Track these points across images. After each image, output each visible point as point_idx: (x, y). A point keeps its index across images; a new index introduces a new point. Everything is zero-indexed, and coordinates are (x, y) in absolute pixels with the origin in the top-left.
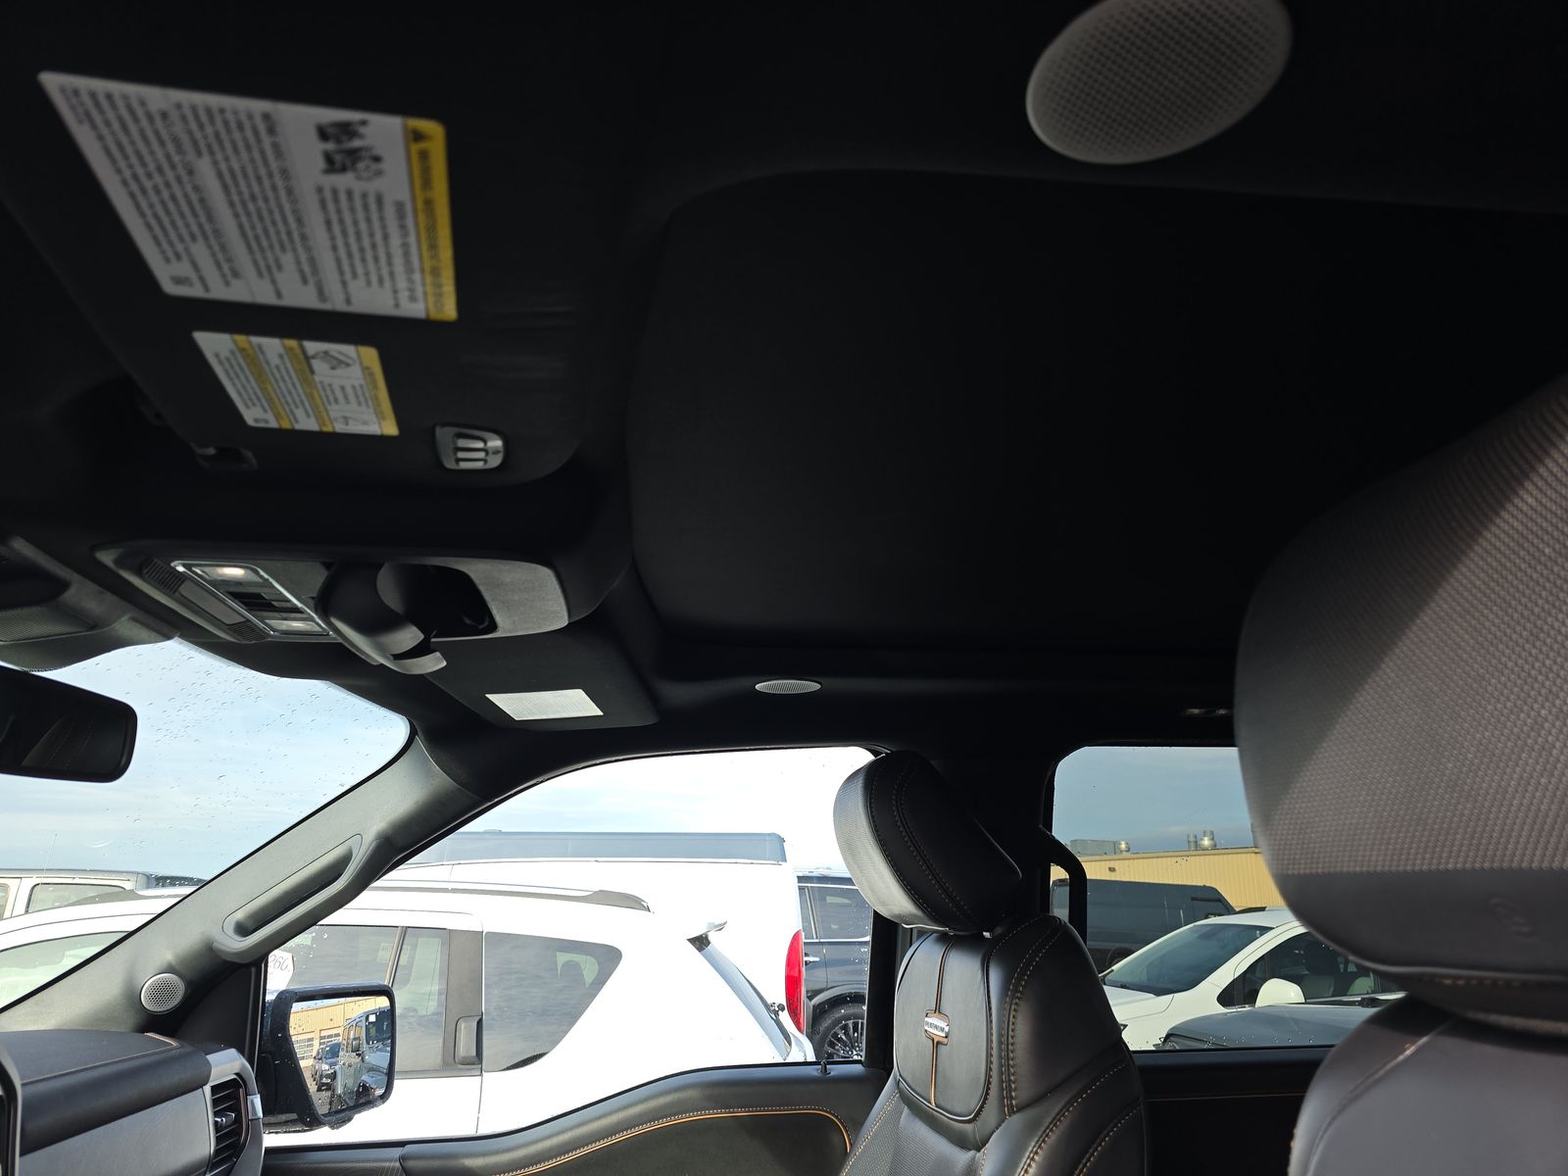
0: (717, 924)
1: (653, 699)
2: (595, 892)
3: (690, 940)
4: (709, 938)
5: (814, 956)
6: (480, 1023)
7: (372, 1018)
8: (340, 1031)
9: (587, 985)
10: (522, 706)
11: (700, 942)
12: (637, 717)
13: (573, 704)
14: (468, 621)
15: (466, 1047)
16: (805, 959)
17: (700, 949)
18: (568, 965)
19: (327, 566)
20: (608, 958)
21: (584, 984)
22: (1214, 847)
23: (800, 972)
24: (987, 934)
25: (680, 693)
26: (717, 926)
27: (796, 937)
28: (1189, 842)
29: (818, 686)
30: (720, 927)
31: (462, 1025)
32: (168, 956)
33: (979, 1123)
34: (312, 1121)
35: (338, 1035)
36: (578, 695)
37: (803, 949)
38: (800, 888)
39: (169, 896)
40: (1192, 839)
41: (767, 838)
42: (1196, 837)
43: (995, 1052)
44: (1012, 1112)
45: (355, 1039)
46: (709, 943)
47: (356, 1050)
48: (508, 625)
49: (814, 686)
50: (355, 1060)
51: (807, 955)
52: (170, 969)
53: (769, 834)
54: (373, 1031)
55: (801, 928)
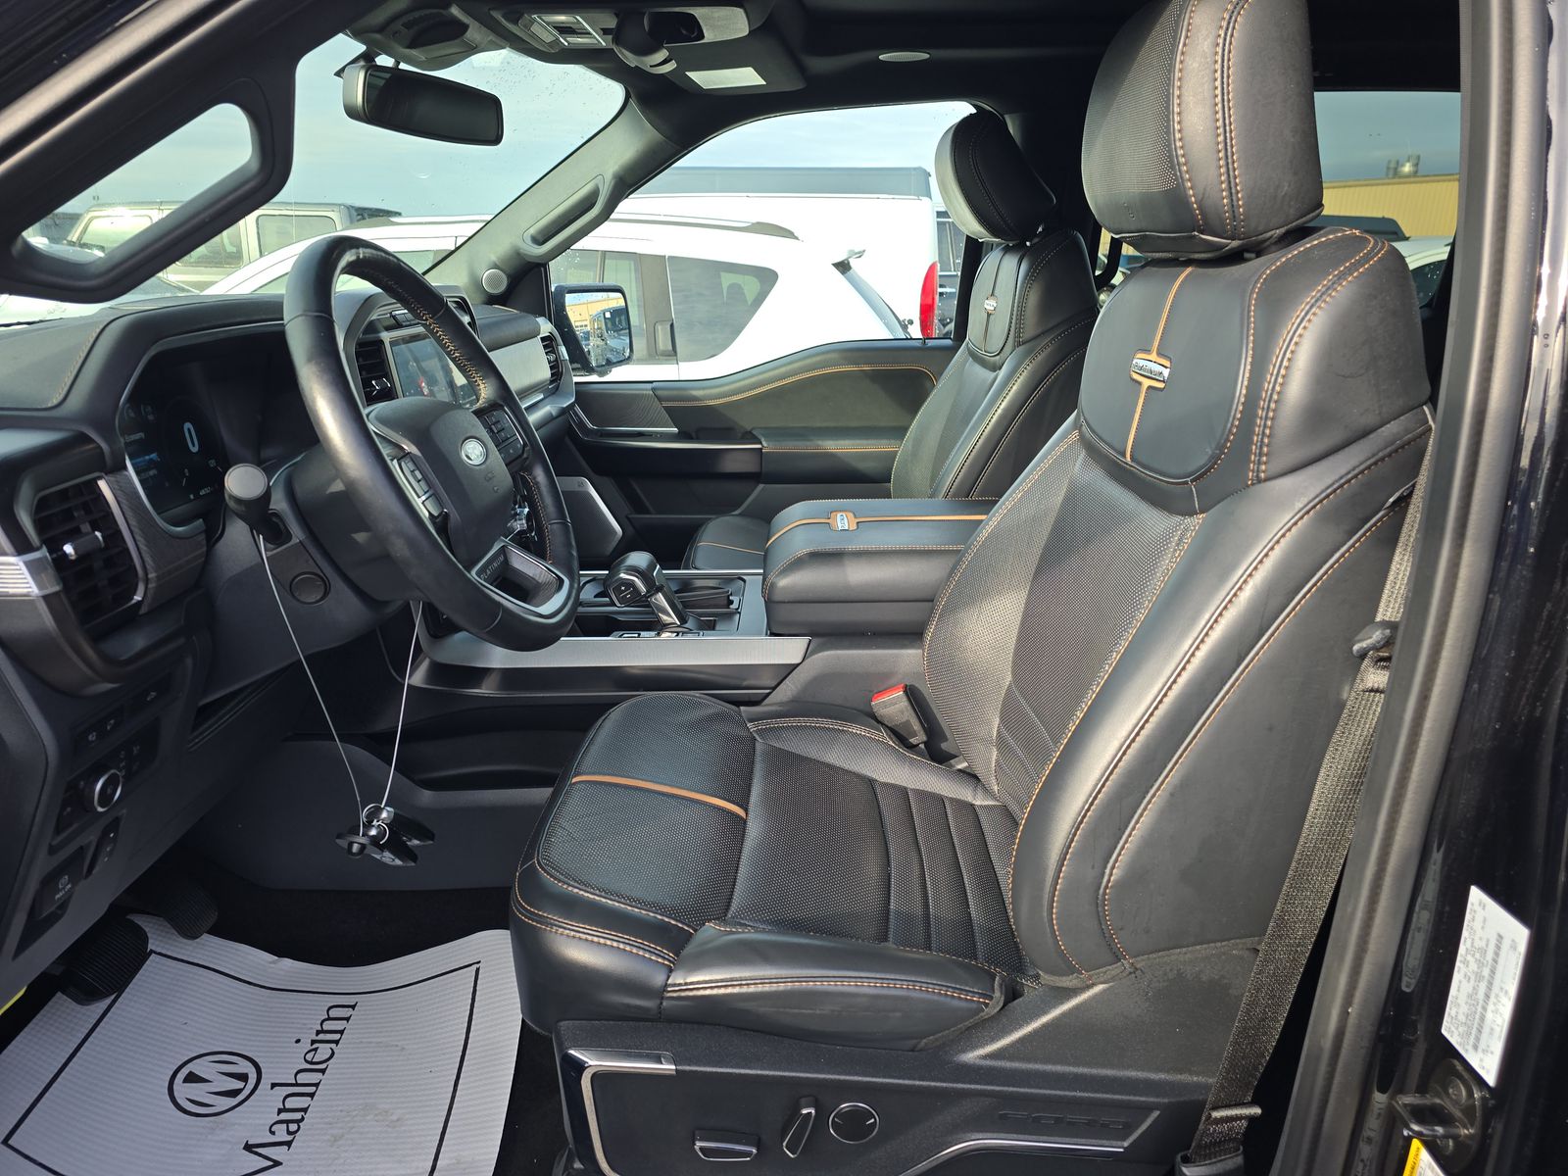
0: (856, 251)
1: (802, 69)
2: (753, 224)
3: (833, 265)
4: (851, 264)
5: (950, 287)
6: (672, 326)
7: (608, 315)
8: (587, 323)
9: (749, 303)
10: (708, 79)
11: (843, 267)
12: (791, 84)
13: (746, 77)
14: (684, 32)
15: (664, 342)
16: (940, 290)
17: (843, 273)
18: (732, 287)
19: (617, 15)
20: (767, 278)
21: (746, 301)
22: (1415, 174)
23: (933, 299)
24: (1028, 244)
25: (820, 65)
26: (856, 254)
27: (932, 268)
28: (1388, 168)
29: (928, 56)
30: (860, 254)
31: (659, 328)
32: (493, 258)
33: (1001, 355)
34: (590, 370)
35: (586, 326)
36: (750, 70)
37: (937, 281)
38: (938, 223)
39: (477, 221)
40: (1392, 165)
41: (913, 172)
42: (1398, 162)
43: (1015, 313)
44: (1019, 345)
45: (598, 329)
46: (850, 268)
47: (601, 336)
48: (710, 36)
49: (927, 56)
50: (599, 342)
51: (941, 286)
52: (496, 267)
53: (915, 169)
54: (609, 325)
55: (937, 259)
